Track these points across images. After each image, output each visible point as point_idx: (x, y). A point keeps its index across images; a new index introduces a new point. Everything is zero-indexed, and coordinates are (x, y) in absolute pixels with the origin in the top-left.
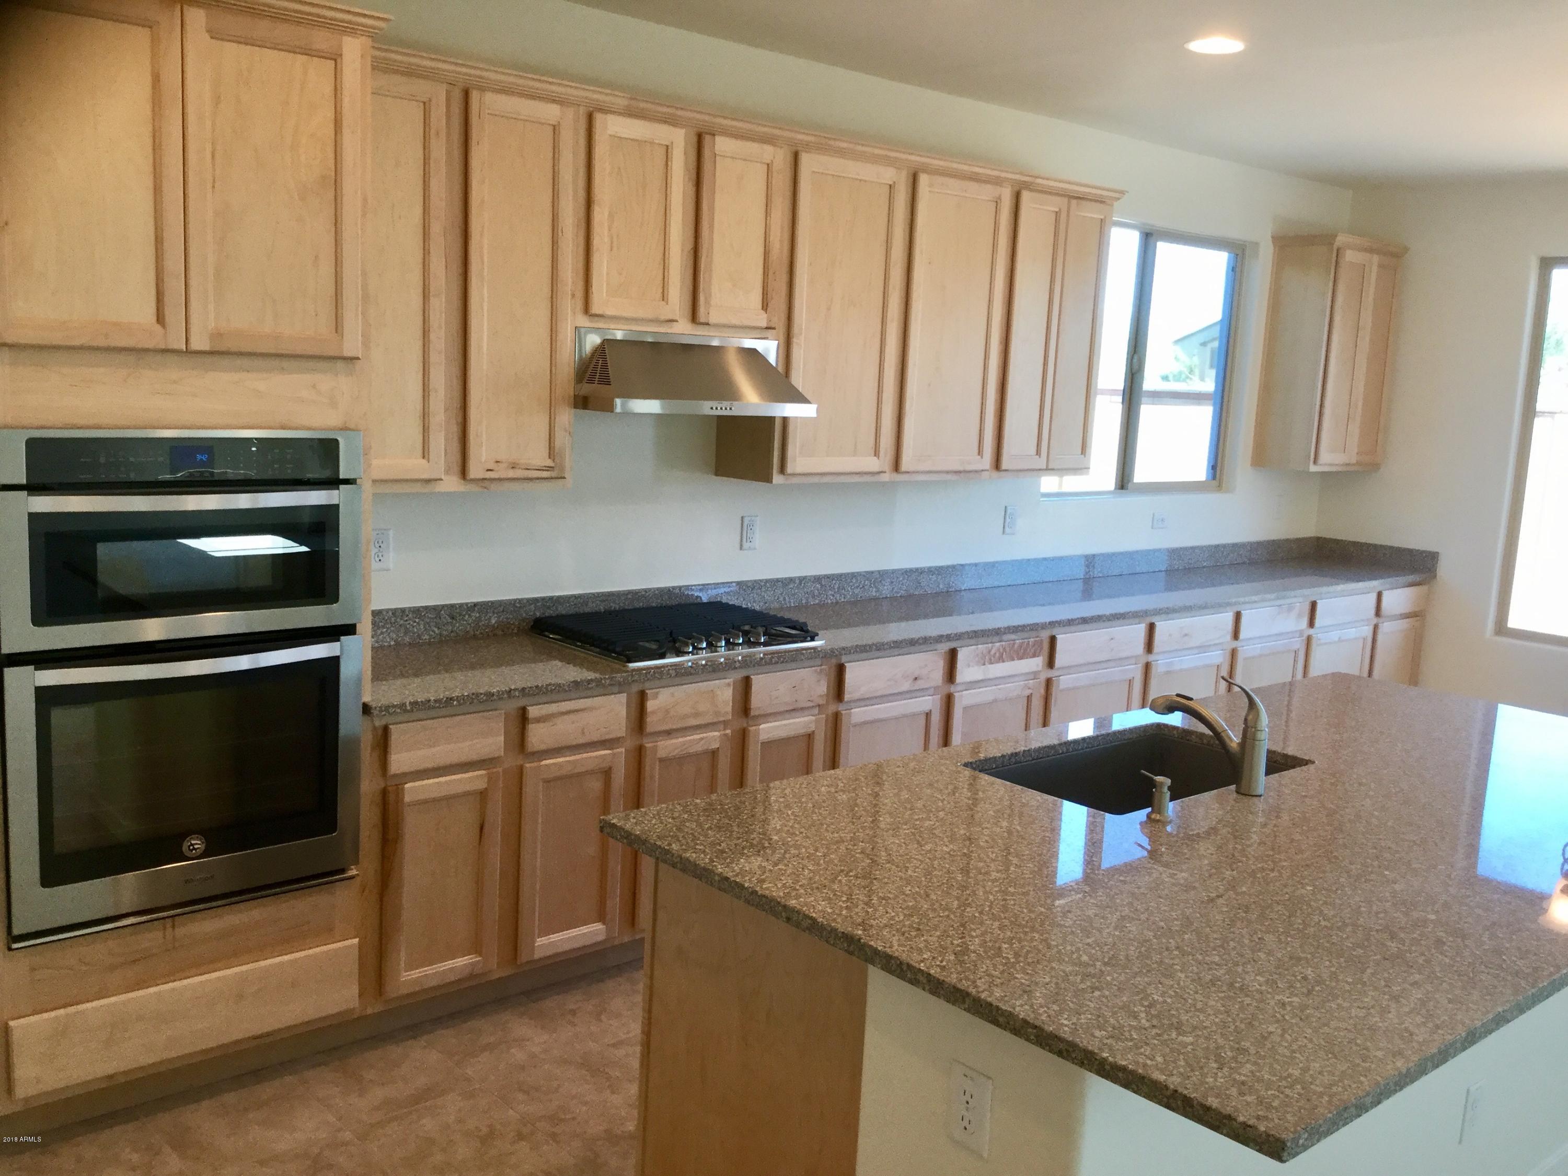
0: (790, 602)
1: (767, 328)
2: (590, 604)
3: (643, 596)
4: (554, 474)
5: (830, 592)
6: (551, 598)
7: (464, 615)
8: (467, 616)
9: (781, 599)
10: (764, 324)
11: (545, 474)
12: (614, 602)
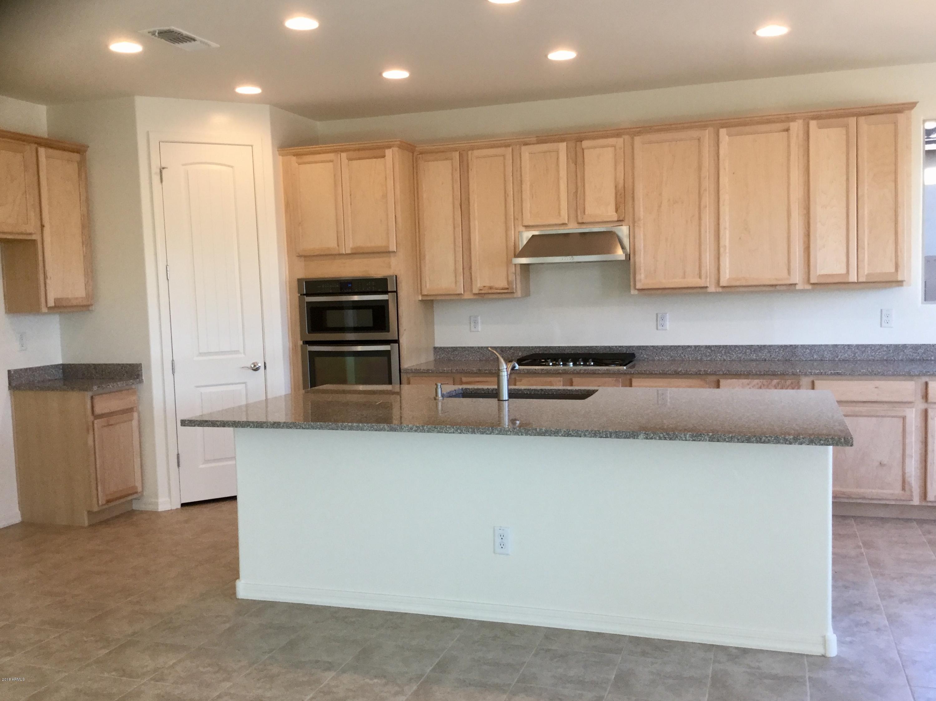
0: (689, 358)
1: (618, 221)
2: (566, 351)
3: (595, 349)
4: (509, 291)
5: (719, 355)
6: (546, 347)
7: (507, 351)
8: (508, 351)
9: (683, 356)
10: (616, 219)
11: (506, 291)
12: (579, 350)
